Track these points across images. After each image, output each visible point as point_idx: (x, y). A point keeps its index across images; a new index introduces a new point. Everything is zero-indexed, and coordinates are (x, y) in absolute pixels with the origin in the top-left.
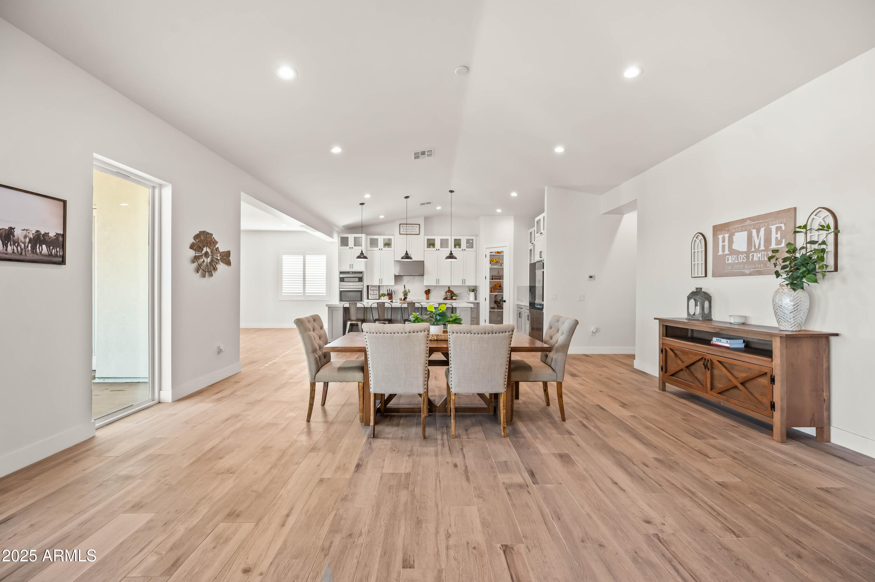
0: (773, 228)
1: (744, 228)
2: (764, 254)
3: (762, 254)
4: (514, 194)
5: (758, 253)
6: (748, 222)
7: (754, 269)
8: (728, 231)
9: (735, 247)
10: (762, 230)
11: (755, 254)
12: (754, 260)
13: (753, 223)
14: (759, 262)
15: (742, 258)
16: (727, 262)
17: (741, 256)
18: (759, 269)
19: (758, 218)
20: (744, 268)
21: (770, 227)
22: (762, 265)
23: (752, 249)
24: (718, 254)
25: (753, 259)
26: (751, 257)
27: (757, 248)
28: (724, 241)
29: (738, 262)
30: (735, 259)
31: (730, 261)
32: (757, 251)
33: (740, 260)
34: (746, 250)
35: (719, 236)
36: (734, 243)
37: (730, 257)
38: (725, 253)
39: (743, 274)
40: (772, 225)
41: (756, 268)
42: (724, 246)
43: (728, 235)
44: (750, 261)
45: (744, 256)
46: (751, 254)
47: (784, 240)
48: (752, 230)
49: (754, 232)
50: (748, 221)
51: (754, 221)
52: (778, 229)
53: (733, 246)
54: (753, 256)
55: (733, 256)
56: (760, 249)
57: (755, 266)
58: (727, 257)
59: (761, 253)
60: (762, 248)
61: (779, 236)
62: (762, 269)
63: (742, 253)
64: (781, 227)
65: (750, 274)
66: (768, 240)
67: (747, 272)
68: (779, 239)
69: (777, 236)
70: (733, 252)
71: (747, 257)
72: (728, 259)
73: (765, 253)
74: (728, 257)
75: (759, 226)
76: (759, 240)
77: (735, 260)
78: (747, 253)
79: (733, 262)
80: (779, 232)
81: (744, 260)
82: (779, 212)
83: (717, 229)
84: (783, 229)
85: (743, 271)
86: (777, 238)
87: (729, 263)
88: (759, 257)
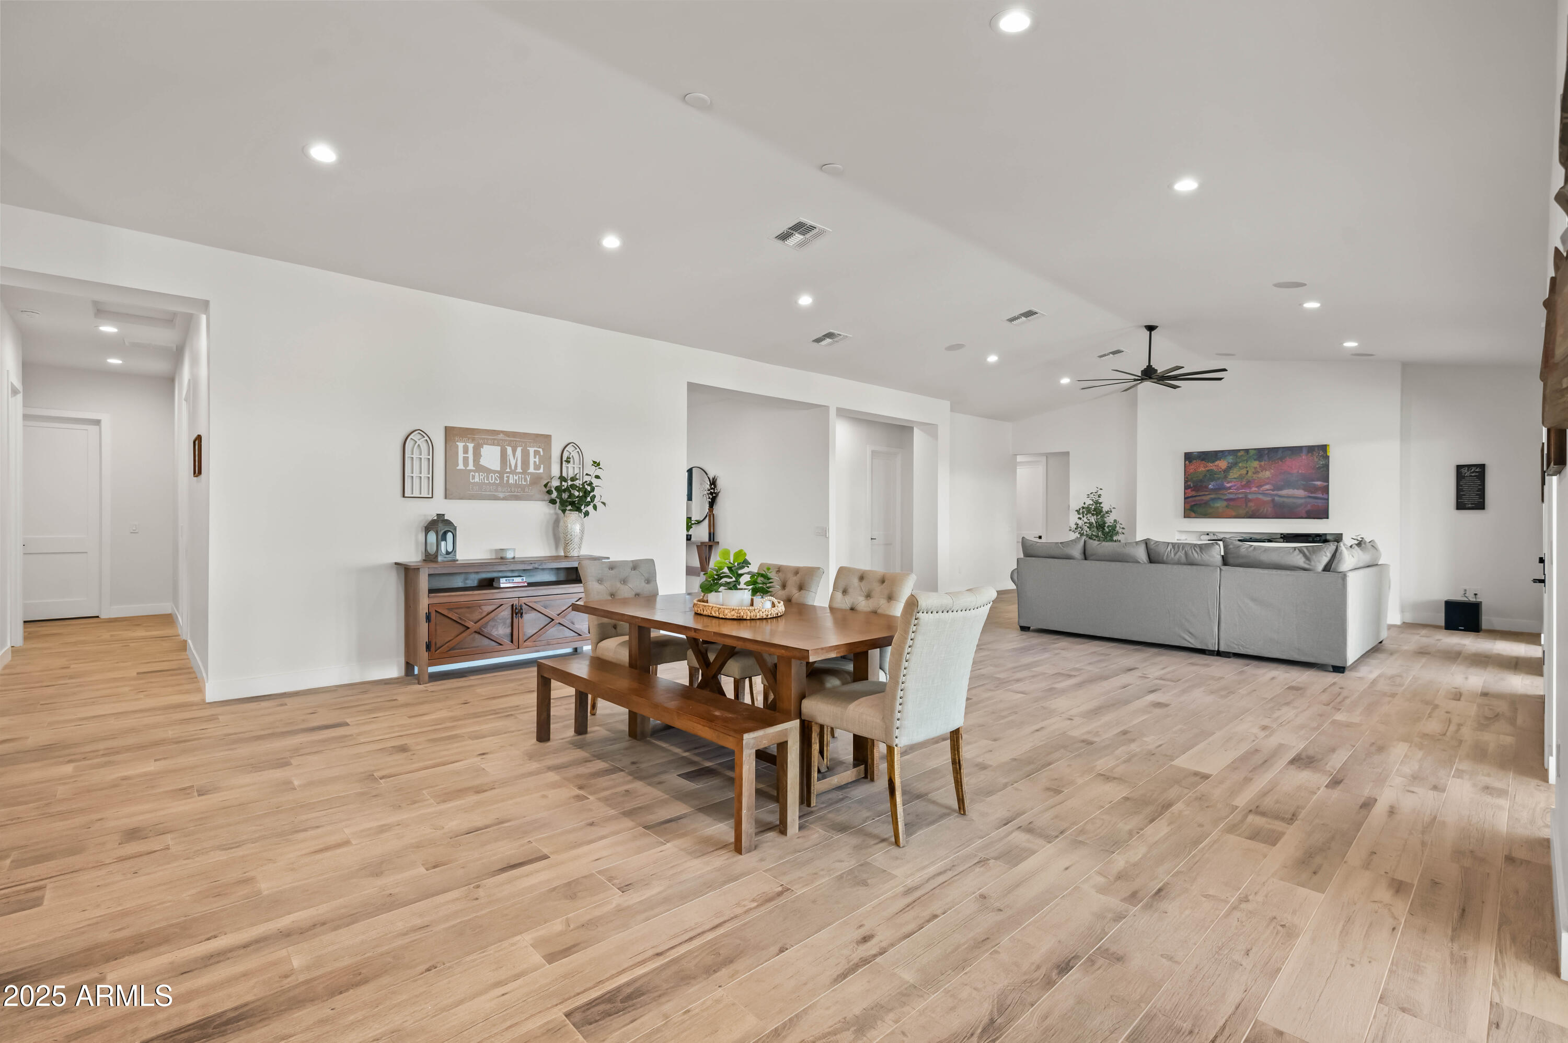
0: (532, 450)
1: (496, 442)
2: (521, 476)
3: (519, 477)
5: (514, 476)
6: (501, 436)
7: (509, 492)
8: (473, 440)
9: (483, 462)
10: (519, 450)
11: (511, 476)
12: (510, 482)
13: (508, 438)
14: (516, 485)
15: (493, 478)
16: (472, 479)
17: (492, 476)
18: (515, 494)
19: (514, 434)
20: (496, 491)
21: (528, 448)
22: (519, 489)
23: (507, 469)
24: (457, 468)
25: (508, 481)
26: (505, 479)
27: (513, 468)
28: (466, 451)
29: (488, 482)
30: (484, 478)
31: (477, 480)
32: (513, 472)
33: (492, 480)
34: (499, 469)
35: (457, 443)
36: (482, 458)
37: (477, 474)
38: (468, 468)
39: (496, 498)
40: (530, 447)
41: (512, 492)
42: (466, 460)
43: (473, 445)
44: (505, 482)
45: (497, 476)
46: (505, 475)
47: (542, 466)
48: (506, 447)
49: (509, 450)
50: (502, 435)
51: (509, 437)
52: (536, 453)
53: (481, 460)
54: (508, 477)
55: (481, 474)
56: (517, 471)
57: (511, 490)
58: (472, 474)
59: (517, 476)
60: (519, 470)
61: (537, 460)
62: (519, 494)
63: (495, 472)
64: (539, 452)
65: (505, 499)
66: (525, 463)
67: (501, 495)
68: (538, 463)
69: (535, 460)
70: (479, 468)
71: (501, 478)
72: (474, 477)
73: (523, 476)
74: (474, 474)
75: (516, 444)
76: (515, 459)
77: (484, 480)
78: (501, 473)
79: (480, 481)
80: (537, 456)
81: (497, 481)
82: (537, 436)
83: (451, 433)
84: (542, 454)
85: (496, 494)
86: (535, 462)
87: (474, 482)
88: (516, 480)
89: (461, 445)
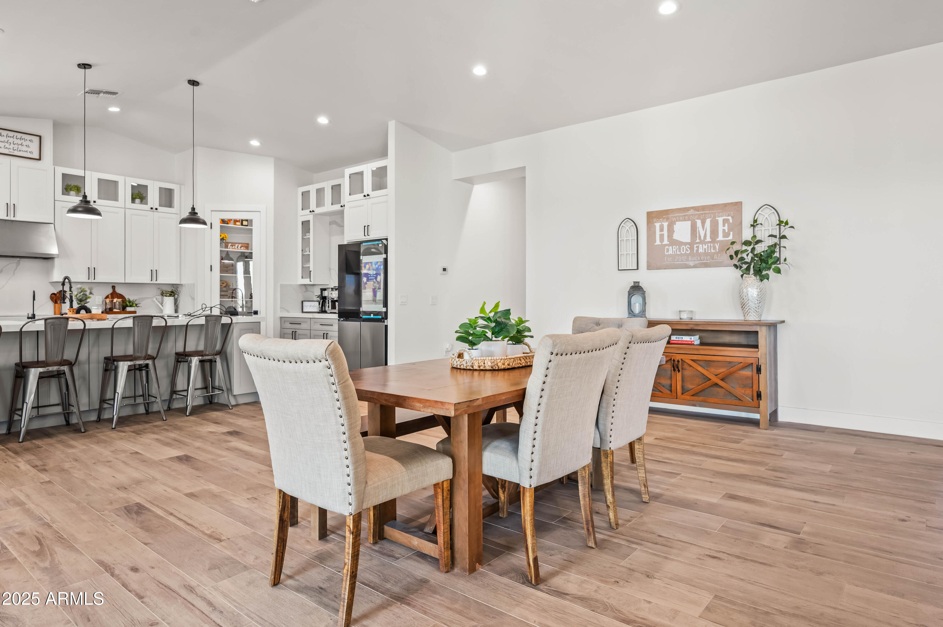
0: (720, 220)
1: (686, 217)
2: (710, 246)
3: (708, 246)
4: (323, 120)
5: (704, 245)
6: (691, 212)
7: (699, 261)
8: (668, 219)
9: (676, 236)
10: (708, 222)
11: (700, 246)
12: (700, 252)
13: (697, 213)
14: (706, 254)
15: (685, 250)
16: (667, 252)
17: (683, 248)
18: (705, 261)
19: (704, 208)
20: (687, 260)
21: (717, 218)
22: (709, 257)
23: (697, 240)
24: (655, 244)
25: (697, 250)
26: (695, 249)
27: (702, 238)
28: (662, 230)
29: (680, 253)
30: (676, 250)
31: (670, 252)
32: (703, 242)
33: (683, 251)
34: (689, 241)
35: (655, 224)
36: (675, 233)
37: (671, 247)
38: (663, 243)
39: (687, 267)
40: (719, 217)
41: (701, 260)
42: (662, 236)
43: (667, 223)
44: (695, 252)
45: (688, 247)
46: (695, 246)
47: (731, 233)
48: (696, 220)
49: (699, 222)
50: (692, 210)
51: (698, 211)
52: (725, 221)
53: (674, 235)
54: (698, 247)
55: (674, 247)
56: (706, 241)
57: (700, 258)
58: (667, 248)
59: (707, 245)
60: (708, 239)
61: (726, 228)
62: (708, 261)
63: (685, 244)
64: (728, 220)
65: (695, 267)
66: (714, 232)
67: (692, 264)
68: (727, 231)
69: (724, 228)
70: (673, 242)
71: (692, 249)
72: (668, 250)
73: (712, 245)
74: (668, 248)
75: (705, 216)
76: (704, 231)
77: (677, 252)
78: (691, 245)
79: (674, 253)
80: (726, 225)
81: (688, 251)
82: (725, 205)
83: (652, 217)
84: (731, 221)
85: (686, 263)
86: (724, 230)
87: (669, 254)
88: (705, 249)
89: (657, 225)
